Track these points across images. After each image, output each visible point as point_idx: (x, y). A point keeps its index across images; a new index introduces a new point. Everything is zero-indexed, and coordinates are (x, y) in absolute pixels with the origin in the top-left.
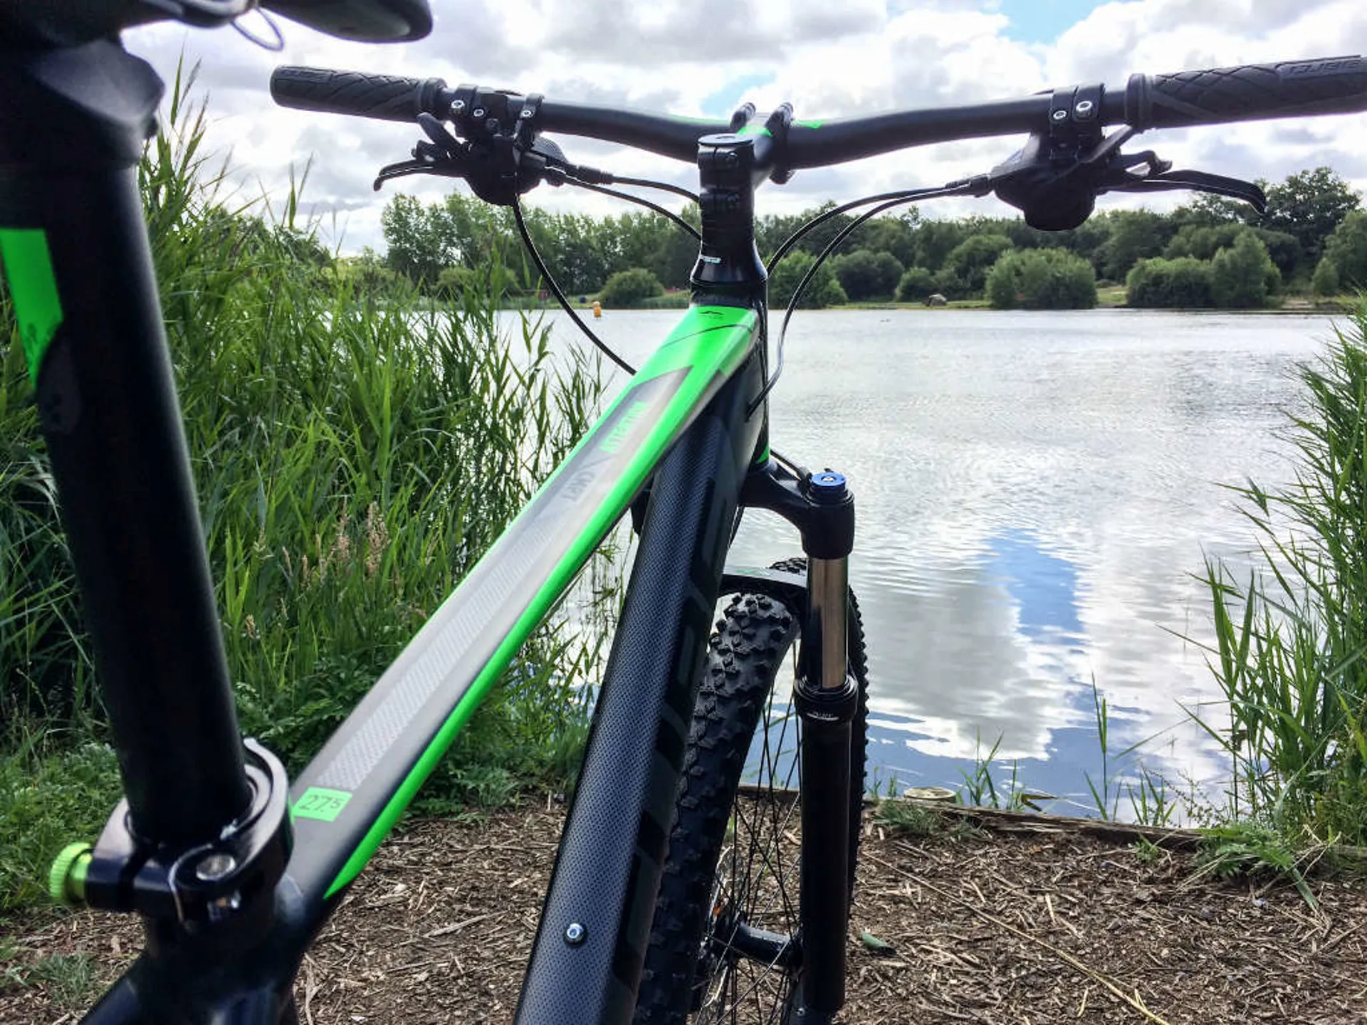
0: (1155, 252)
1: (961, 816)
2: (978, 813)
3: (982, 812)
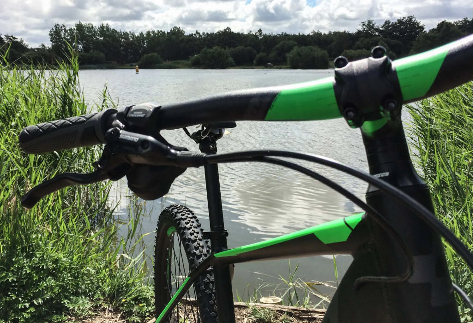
0: (350, 48)
1: (284, 312)
2: (291, 310)
3: (293, 310)
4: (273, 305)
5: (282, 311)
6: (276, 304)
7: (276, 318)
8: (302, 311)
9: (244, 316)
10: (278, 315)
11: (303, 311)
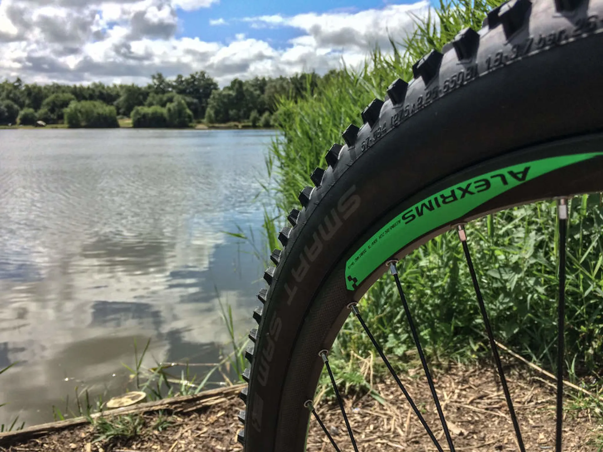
0: (141, 104)
1: (157, 411)
2: (167, 405)
3: (171, 404)
4: (134, 407)
5: (153, 411)
6: (138, 403)
7: (145, 425)
8: (185, 401)
9: (83, 442)
10: (147, 421)
11: (189, 401)
